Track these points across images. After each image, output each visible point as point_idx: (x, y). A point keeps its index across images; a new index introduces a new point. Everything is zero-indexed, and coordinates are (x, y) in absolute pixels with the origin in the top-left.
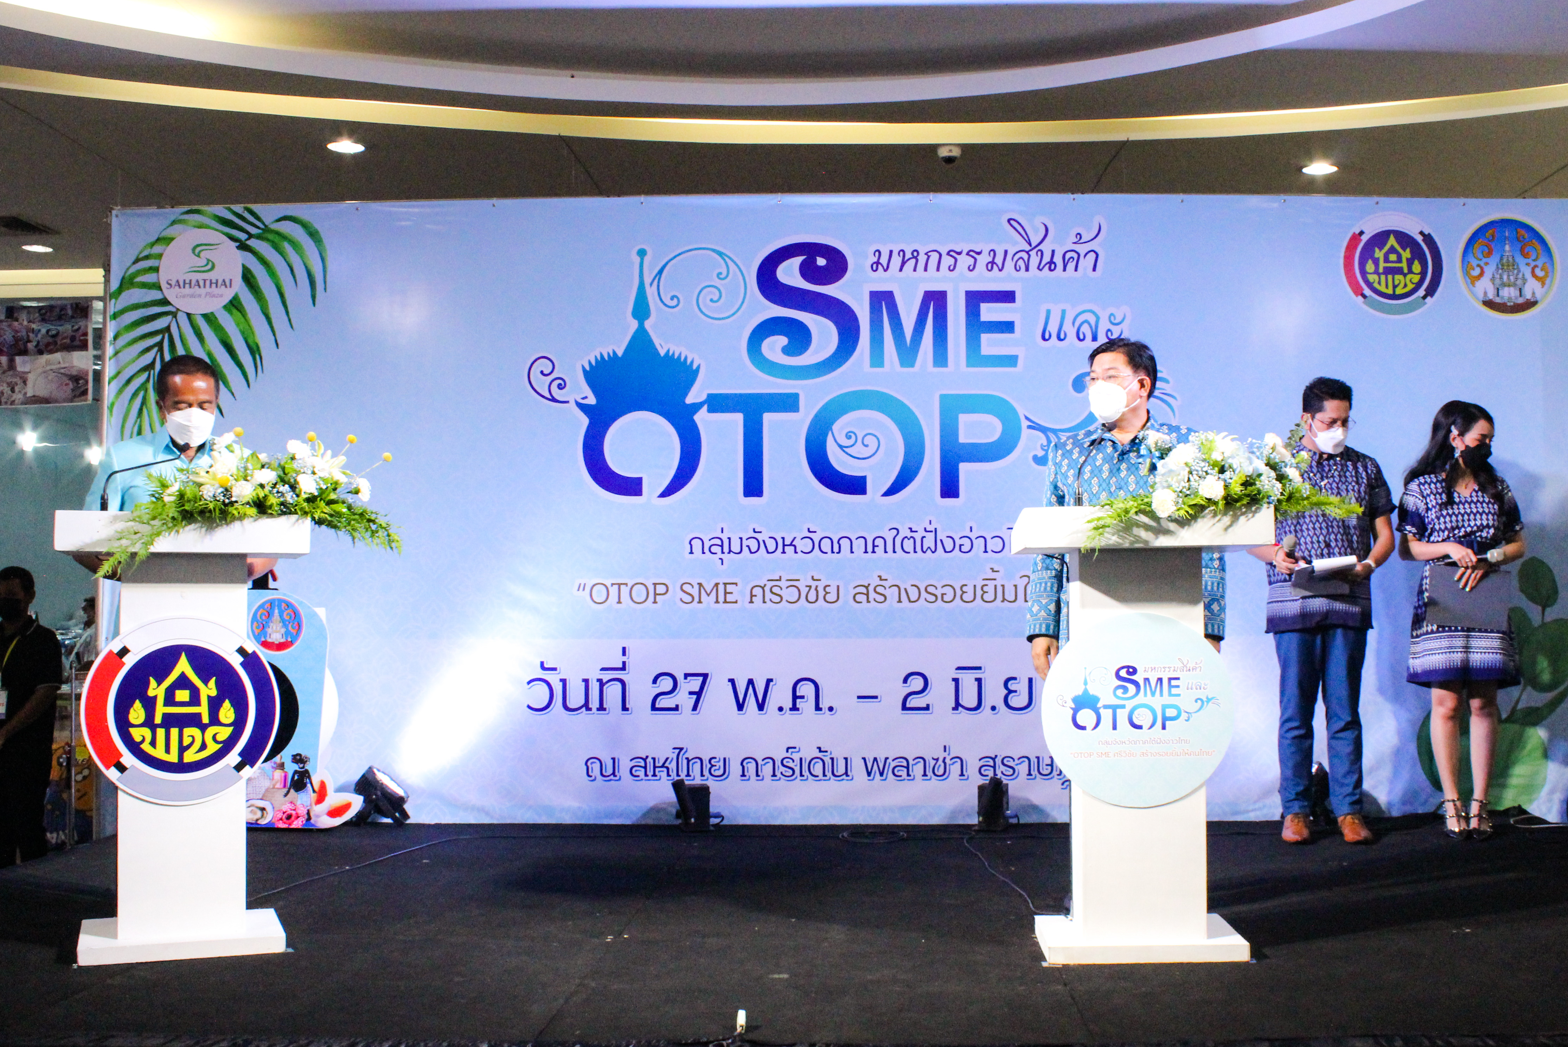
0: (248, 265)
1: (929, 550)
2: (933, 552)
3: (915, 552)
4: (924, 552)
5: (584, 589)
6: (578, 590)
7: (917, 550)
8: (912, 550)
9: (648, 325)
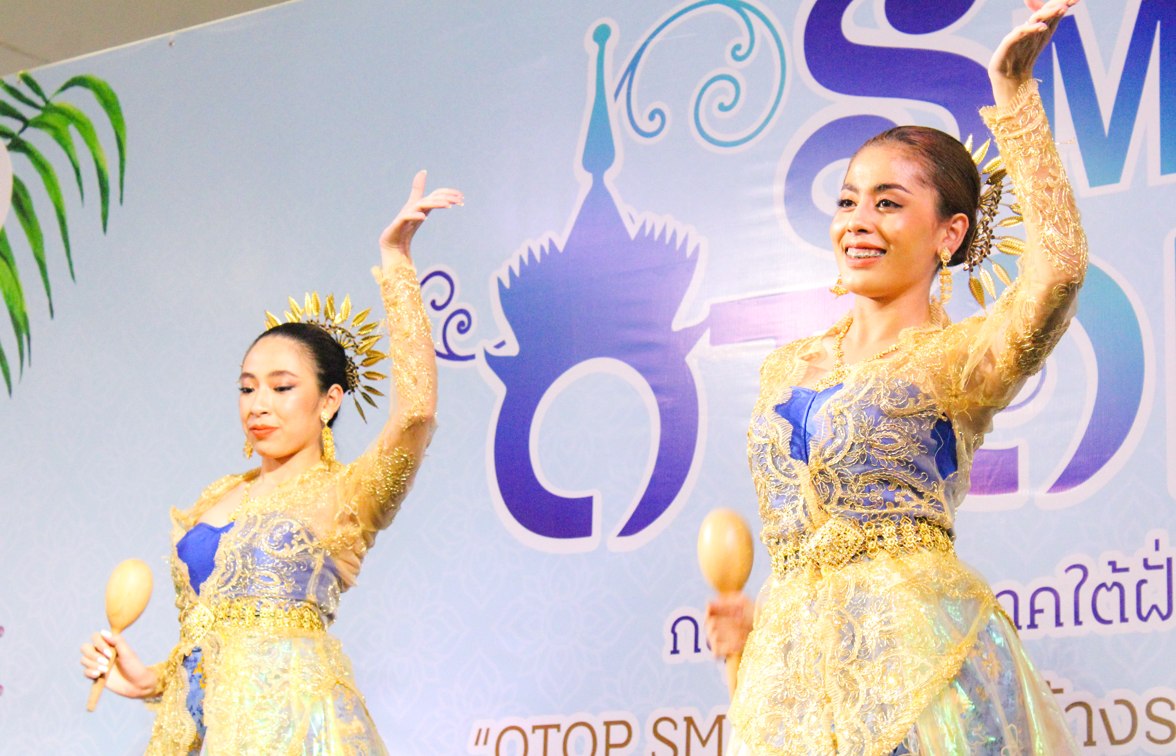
0: (22, 177)
1: (1154, 613)
2: (1164, 618)
3: (1123, 619)
4: (1144, 619)
5: (485, 743)
6: (477, 743)
7: (1127, 615)
8: (1115, 616)
9: (609, 177)
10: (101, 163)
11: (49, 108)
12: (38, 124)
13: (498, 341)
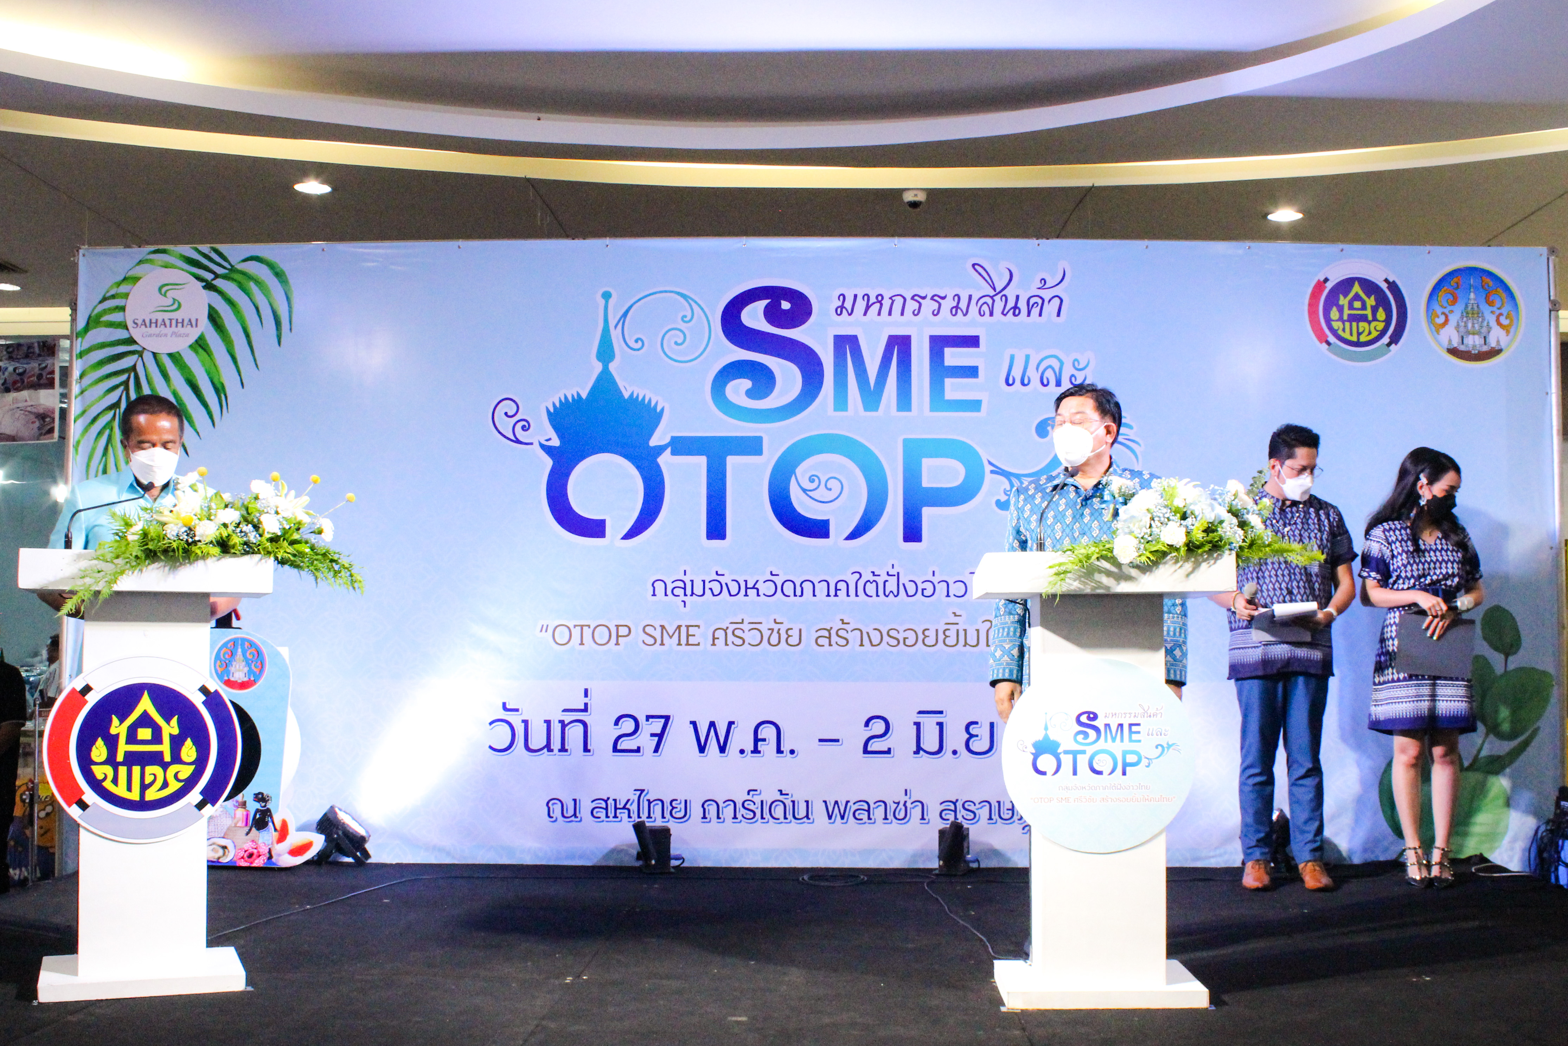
1: (891, 594)
3: (878, 596)
4: (887, 596)
5: (546, 631)
6: (541, 631)
8: (874, 594)
9: (612, 367)
10: (275, 307)
11: (233, 269)
12: (225, 277)
13: (547, 438)
